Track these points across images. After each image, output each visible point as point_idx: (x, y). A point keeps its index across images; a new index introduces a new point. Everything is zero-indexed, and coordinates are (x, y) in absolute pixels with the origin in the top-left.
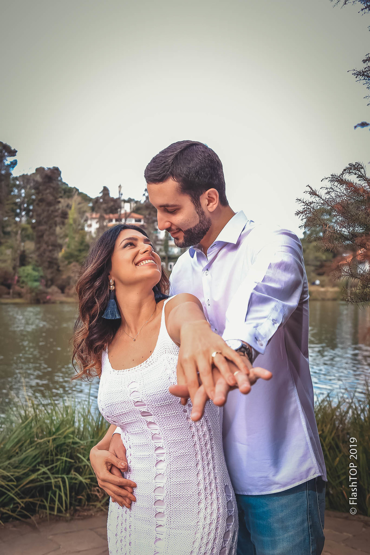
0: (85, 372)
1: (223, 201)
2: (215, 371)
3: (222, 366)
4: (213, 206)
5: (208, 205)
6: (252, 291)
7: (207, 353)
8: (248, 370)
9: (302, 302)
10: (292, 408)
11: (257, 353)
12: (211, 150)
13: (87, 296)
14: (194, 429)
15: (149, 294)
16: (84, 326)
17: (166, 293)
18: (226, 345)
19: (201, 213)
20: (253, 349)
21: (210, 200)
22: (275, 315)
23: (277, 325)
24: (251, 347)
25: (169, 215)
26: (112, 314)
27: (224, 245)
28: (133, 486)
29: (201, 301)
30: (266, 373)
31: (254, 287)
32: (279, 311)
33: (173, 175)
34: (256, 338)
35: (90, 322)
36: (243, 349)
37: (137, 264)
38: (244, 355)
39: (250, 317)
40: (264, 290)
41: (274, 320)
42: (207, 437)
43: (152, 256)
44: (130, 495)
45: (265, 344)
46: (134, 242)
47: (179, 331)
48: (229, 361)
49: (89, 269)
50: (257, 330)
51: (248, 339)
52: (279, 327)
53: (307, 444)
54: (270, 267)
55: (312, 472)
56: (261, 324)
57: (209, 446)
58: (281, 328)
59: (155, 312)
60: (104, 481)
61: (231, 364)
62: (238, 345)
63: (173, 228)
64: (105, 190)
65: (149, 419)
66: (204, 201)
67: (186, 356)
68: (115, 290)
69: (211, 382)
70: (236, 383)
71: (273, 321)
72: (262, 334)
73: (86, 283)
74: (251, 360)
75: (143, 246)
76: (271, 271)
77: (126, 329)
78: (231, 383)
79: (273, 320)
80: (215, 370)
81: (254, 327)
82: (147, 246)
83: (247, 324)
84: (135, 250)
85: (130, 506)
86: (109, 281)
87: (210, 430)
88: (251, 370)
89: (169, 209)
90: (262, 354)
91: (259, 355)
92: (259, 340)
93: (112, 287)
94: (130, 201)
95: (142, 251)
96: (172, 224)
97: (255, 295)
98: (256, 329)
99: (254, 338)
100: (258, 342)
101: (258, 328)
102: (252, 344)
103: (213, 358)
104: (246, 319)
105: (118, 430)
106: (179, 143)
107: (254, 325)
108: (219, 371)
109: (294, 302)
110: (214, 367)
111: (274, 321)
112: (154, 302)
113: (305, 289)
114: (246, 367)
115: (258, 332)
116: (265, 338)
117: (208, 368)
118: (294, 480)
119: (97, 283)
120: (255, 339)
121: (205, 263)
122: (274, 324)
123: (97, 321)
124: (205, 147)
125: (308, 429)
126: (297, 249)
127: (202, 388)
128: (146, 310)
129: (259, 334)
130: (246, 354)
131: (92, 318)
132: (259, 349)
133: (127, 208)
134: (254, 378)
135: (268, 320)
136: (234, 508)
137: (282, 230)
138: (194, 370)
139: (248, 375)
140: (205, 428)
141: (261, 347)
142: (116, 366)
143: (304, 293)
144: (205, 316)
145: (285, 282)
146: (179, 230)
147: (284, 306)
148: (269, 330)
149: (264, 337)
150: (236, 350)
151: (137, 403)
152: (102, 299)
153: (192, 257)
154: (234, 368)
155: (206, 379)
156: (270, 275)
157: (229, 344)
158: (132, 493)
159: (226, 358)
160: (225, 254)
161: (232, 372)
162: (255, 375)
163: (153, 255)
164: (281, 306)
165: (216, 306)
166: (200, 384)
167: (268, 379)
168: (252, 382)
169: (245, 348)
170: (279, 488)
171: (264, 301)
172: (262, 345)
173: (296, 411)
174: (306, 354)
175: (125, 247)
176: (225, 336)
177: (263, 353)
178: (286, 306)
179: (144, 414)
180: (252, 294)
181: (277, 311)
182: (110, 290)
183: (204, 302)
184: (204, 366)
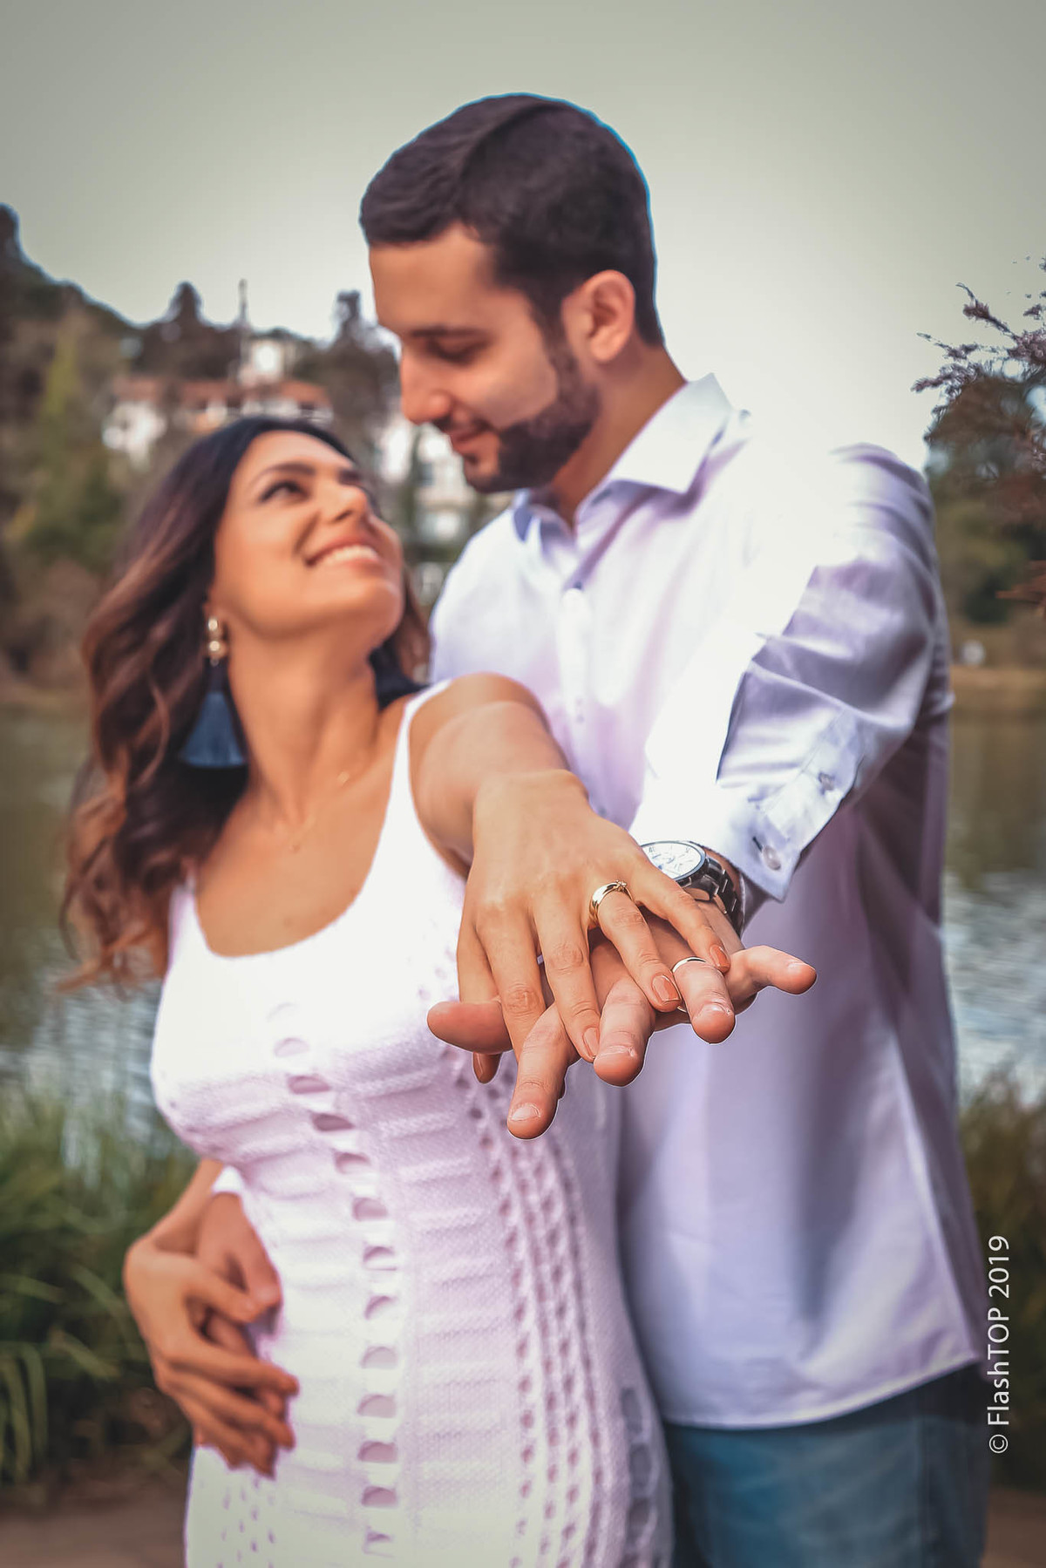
0: (107, 962)
1: (647, 326)
2: (602, 954)
3: (630, 939)
4: (613, 339)
5: (593, 334)
6: (744, 664)
7: (570, 888)
8: (724, 956)
9: (926, 717)
10: (878, 1108)
11: (760, 896)
12: (607, 133)
13: (123, 676)
14: (508, 1184)
15: (354, 674)
16: (109, 790)
17: (418, 676)
18: (645, 860)
19: (566, 365)
20: (742, 880)
21: (602, 315)
22: (827, 759)
23: (836, 796)
24: (736, 871)
25: (444, 367)
26: (217, 747)
27: (642, 495)
28: (287, 1389)
29: (549, 705)
30: (794, 968)
31: (756, 650)
32: (844, 742)
33: (465, 215)
34: (755, 839)
35: (133, 776)
36: (706, 878)
37: (312, 562)
38: (711, 901)
39: (734, 760)
40: (788, 664)
41: (826, 776)
42: (558, 1212)
43: (367, 535)
44: (272, 1424)
45: (788, 863)
46: (301, 479)
47: (468, 811)
48: (653, 919)
49: (134, 576)
50: (763, 809)
51: (726, 844)
52: (843, 802)
53: (928, 1245)
54: (814, 580)
55: (946, 1345)
56: (778, 789)
57: (563, 1247)
58: (849, 806)
59: (373, 741)
60: (179, 1366)
61: (659, 931)
62: (690, 862)
63: (461, 417)
64: (187, 298)
65: (344, 1142)
66: (577, 319)
67: (495, 895)
68: (225, 661)
69: (588, 994)
70: (682, 1003)
71: (821, 781)
72: (778, 826)
73: (122, 629)
74: (737, 921)
75: (333, 497)
76: (818, 596)
77: (264, 806)
78: (662, 999)
79: (821, 776)
80: (601, 950)
81: (751, 800)
82: (350, 496)
83: (724, 787)
84: (301, 512)
85: (267, 1468)
86: (202, 622)
87: (567, 1186)
88: (736, 957)
89: (449, 343)
90: (777, 900)
91: (767, 906)
92: (768, 849)
93: (215, 647)
94: (277, 335)
95: (331, 511)
96: (455, 403)
97: (757, 680)
98: (758, 807)
99: (751, 839)
100: (762, 855)
101: (765, 803)
102: (742, 862)
103: (595, 904)
104: (723, 768)
105: (229, 1181)
106: (490, 103)
107: (751, 790)
108: (617, 956)
109: (897, 715)
110: (597, 939)
111: (826, 782)
112: (370, 708)
113: (939, 672)
114: (717, 943)
115: (766, 818)
116: (789, 840)
117: (577, 943)
118: (877, 1373)
119: (161, 631)
120: (753, 844)
121: (568, 563)
122: (823, 792)
123: (161, 772)
124: (587, 119)
125: (935, 1187)
126: (914, 517)
127: (551, 1018)
128: (338, 735)
129: (769, 826)
130: (717, 899)
131: (140, 760)
132: (766, 879)
133: (266, 361)
134: (746, 985)
135: (803, 775)
136: (657, 1473)
137: (862, 446)
138: (525, 949)
139: (725, 972)
140: (551, 1180)
141: (774, 874)
142: (223, 943)
143: (934, 684)
144: (564, 759)
145: (869, 641)
146: (481, 425)
147: (861, 726)
148: (806, 812)
149: (786, 837)
150: (682, 882)
151: (302, 1084)
152: (179, 688)
153: (522, 534)
154: (673, 948)
155: (569, 984)
156: (814, 610)
157: (659, 856)
158: (282, 1415)
159: (642, 908)
160: (647, 530)
161: (667, 961)
162: (750, 973)
163: (372, 530)
164: (850, 727)
165: (605, 723)
166: (548, 999)
167: (800, 989)
168: (741, 1001)
169: (715, 875)
170: (823, 1402)
171: (788, 704)
172: (778, 868)
173: (891, 1121)
174: (934, 913)
175: (268, 495)
176: (640, 830)
177: (780, 898)
178: (871, 726)
179: (326, 1123)
180: (746, 678)
181: (835, 742)
182: (207, 660)
183: (560, 712)
184: (560, 936)
